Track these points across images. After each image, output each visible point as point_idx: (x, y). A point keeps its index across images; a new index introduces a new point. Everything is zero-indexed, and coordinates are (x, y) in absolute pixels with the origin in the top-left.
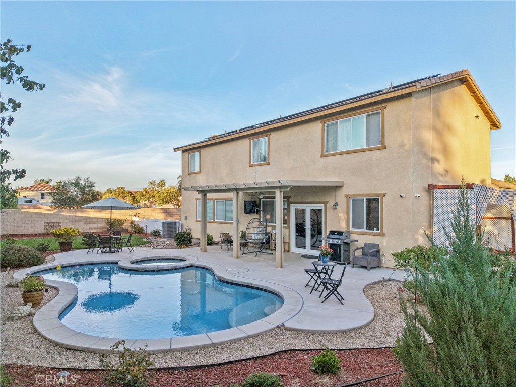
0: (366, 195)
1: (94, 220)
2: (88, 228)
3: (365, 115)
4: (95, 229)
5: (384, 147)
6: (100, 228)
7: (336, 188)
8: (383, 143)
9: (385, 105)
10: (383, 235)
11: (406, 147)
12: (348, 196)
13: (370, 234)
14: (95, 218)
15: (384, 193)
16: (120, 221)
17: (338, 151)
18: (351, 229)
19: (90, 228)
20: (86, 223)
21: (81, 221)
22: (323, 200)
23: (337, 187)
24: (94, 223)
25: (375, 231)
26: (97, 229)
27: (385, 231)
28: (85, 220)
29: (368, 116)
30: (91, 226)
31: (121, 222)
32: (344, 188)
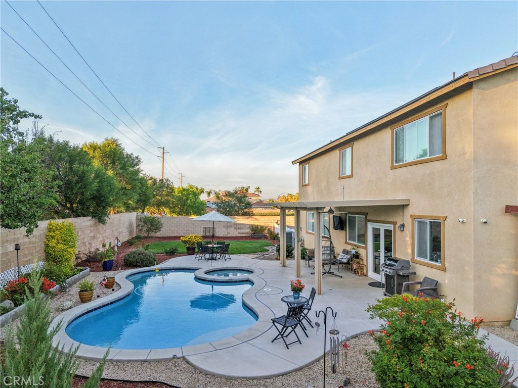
0: (429, 216)
1: (242, 226)
2: (237, 233)
3: (428, 117)
4: (243, 234)
5: (444, 157)
6: (247, 233)
7: (403, 207)
8: (444, 152)
9: (446, 102)
10: (445, 270)
11: (467, 156)
12: (413, 218)
13: (432, 267)
14: (243, 224)
15: (445, 215)
16: (262, 227)
17: (405, 162)
18: (416, 258)
19: (239, 233)
20: (236, 228)
21: (232, 227)
22: (392, 220)
23: (403, 205)
24: (242, 229)
25: (438, 264)
26: (245, 234)
27: (447, 265)
28: (235, 226)
29: (431, 118)
30: (239, 231)
31: (262, 229)
32: (410, 208)
